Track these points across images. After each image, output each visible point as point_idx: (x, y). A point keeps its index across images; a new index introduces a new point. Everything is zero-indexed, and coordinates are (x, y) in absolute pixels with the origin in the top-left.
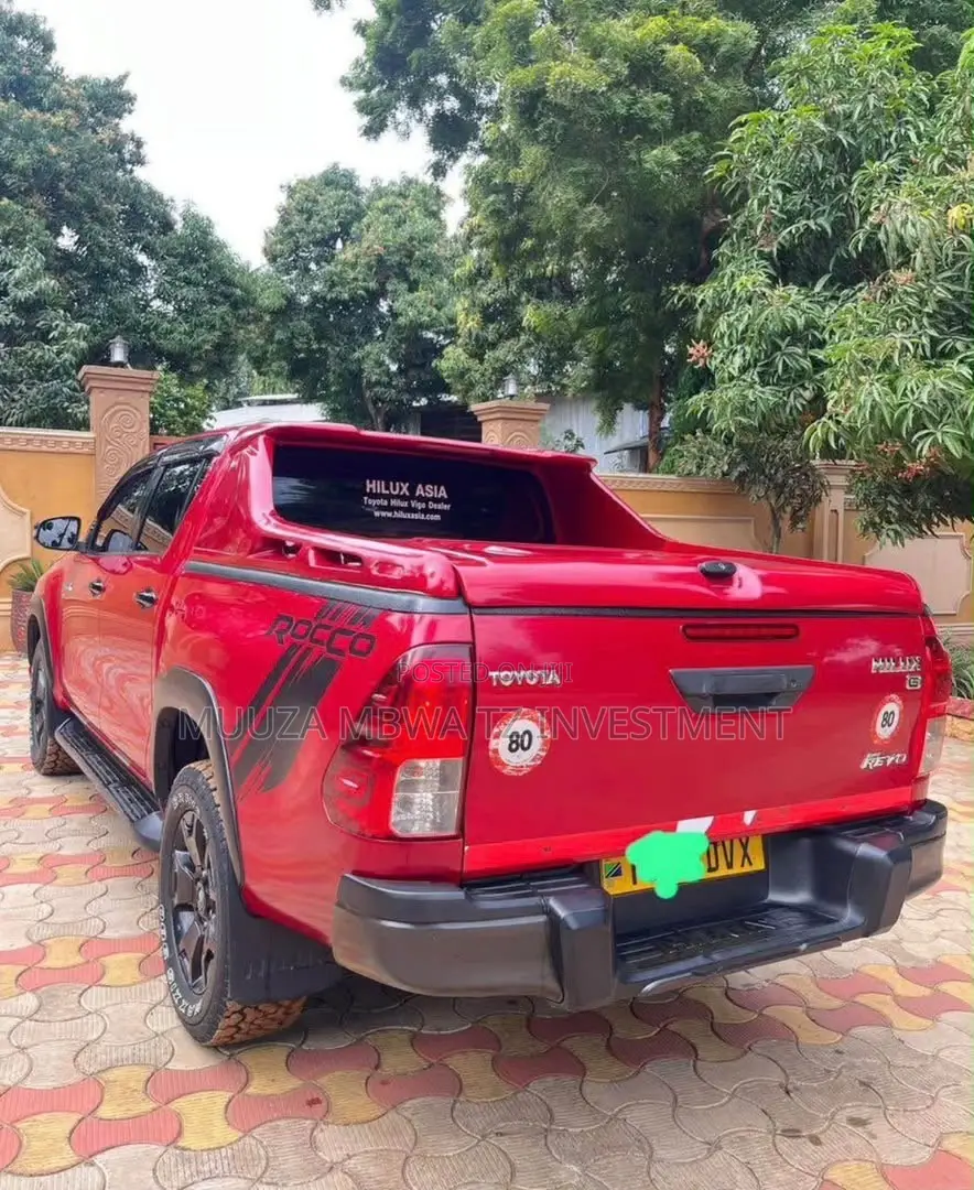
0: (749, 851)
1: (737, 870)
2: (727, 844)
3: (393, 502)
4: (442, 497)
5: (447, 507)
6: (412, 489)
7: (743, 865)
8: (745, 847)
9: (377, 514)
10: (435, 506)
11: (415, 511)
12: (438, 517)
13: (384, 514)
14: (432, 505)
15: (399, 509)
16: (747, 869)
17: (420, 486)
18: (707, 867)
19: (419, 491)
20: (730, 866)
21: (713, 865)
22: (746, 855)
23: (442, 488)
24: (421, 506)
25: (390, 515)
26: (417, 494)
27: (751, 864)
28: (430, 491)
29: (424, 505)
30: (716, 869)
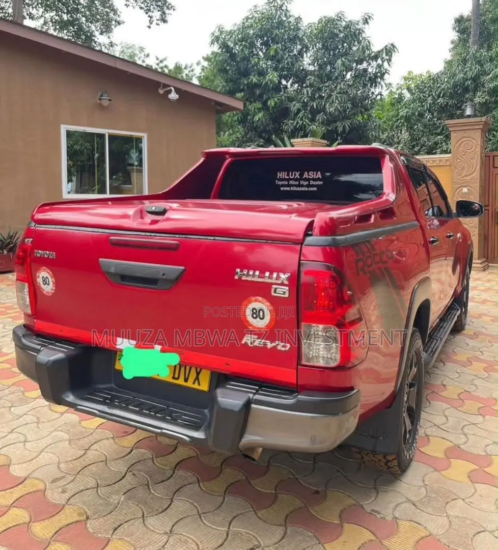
0: (200, 376)
1: (189, 384)
2: (188, 368)
3: (291, 182)
4: (319, 178)
5: (321, 183)
6: (301, 175)
7: (194, 383)
8: (198, 374)
9: (282, 189)
10: (314, 183)
11: (302, 186)
12: (315, 189)
13: (285, 189)
14: (312, 183)
15: (293, 186)
16: (196, 386)
17: (306, 173)
18: (172, 375)
19: (306, 175)
20: (186, 380)
21: (176, 376)
22: (197, 378)
23: (319, 173)
24: (306, 183)
25: (288, 189)
26: (304, 177)
27: (199, 384)
28: (312, 175)
29: (307, 183)
30: (177, 379)
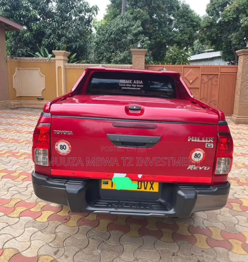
1: (148, 190)
2: (146, 183)
3: (127, 85)
4: (141, 83)
5: (142, 86)
6: (133, 82)
7: (150, 189)
8: (152, 185)
9: (122, 88)
10: (139, 86)
11: (133, 87)
12: (140, 89)
13: (124, 88)
14: (138, 86)
15: (128, 87)
17: (135, 81)
18: (137, 188)
19: (135, 82)
20: (145, 188)
21: (140, 187)
22: (152, 187)
23: (141, 81)
24: (135, 86)
25: (126, 88)
26: (134, 83)
27: (153, 189)
28: (138, 82)
29: (136, 86)
30: (140, 188)
